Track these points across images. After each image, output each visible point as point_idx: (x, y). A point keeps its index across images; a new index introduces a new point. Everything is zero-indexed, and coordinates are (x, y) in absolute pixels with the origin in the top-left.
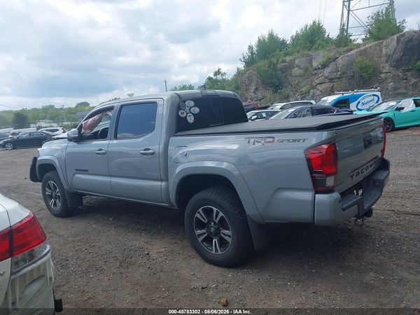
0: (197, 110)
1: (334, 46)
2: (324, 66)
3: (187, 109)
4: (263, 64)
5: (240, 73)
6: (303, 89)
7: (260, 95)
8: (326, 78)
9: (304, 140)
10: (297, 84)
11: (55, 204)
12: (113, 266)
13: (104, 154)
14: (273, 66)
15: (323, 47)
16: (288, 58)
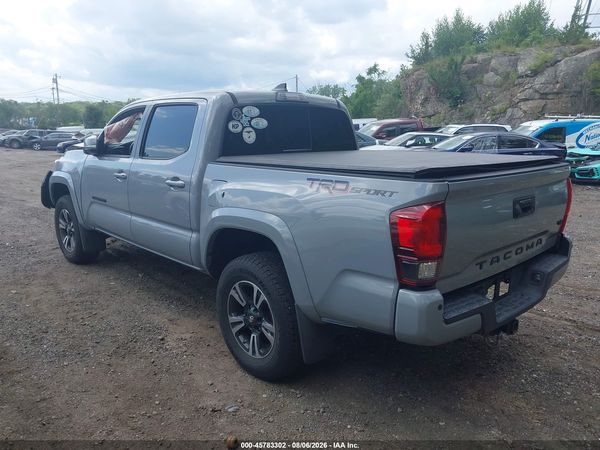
0: (263, 123)
1: (556, 43)
2: (536, 73)
3: (245, 120)
4: (440, 63)
5: (405, 74)
6: (497, 107)
7: (430, 109)
8: (536, 91)
9: (392, 193)
10: (489, 98)
11: (69, 244)
12: (104, 351)
13: (124, 178)
14: (455, 67)
15: (539, 42)
16: (480, 57)
